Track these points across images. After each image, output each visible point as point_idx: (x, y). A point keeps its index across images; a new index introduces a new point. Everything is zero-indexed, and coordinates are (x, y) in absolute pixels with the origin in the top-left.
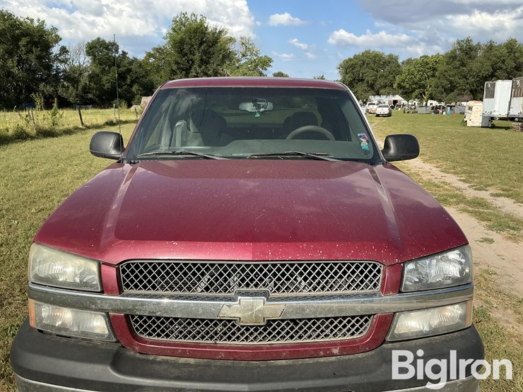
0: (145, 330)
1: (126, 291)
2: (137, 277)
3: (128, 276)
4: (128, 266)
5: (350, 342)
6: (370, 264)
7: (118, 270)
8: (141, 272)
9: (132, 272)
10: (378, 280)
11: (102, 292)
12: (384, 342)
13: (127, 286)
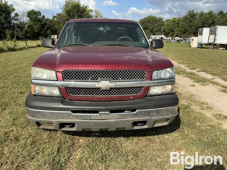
0: (71, 93)
1: (65, 80)
2: (68, 76)
3: (65, 75)
4: (65, 72)
5: (135, 96)
6: (142, 71)
7: (62, 73)
8: (70, 74)
9: (67, 74)
10: (145, 77)
11: (57, 80)
12: (146, 96)
13: (65, 78)
